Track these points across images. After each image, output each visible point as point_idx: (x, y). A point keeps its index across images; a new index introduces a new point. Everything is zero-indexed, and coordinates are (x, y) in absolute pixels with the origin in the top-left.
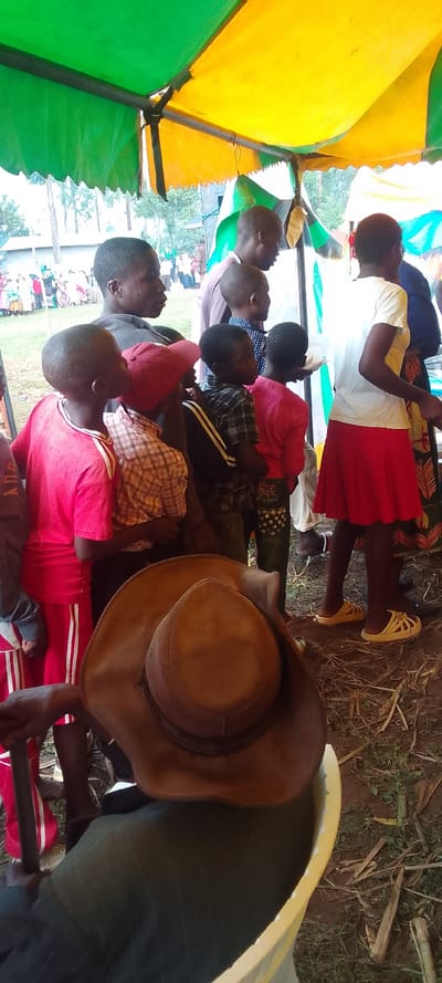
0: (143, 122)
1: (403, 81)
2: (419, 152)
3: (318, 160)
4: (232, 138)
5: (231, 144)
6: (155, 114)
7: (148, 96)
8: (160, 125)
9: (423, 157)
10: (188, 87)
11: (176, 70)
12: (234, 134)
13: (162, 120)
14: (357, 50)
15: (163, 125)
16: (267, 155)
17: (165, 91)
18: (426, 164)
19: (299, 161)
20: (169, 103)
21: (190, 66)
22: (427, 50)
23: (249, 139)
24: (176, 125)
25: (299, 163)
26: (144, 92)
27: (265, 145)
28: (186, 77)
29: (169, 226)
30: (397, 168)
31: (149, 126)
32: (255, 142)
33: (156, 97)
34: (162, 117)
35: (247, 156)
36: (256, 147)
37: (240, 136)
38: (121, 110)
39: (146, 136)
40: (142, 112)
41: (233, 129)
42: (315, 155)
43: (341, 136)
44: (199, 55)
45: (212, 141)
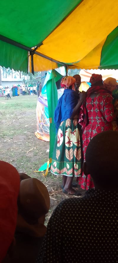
0: (29, 54)
1: (95, 49)
2: (98, 67)
3: (72, 67)
4: (52, 60)
5: (51, 61)
6: (33, 52)
7: (31, 48)
8: (33, 56)
9: (99, 68)
10: (42, 47)
11: (39, 42)
12: (52, 59)
13: (34, 54)
14: (85, 41)
15: (34, 56)
16: (60, 64)
17: (36, 47)
18: (99, 70)
19: (67, 66)
20: (37, 50)
21: (43, 41)
22: (102, 42)
23: (55, 60)
24: (37, 55)
25: (67, 67)
26: (30, 47)
27: (59, 62)
28: (41, 44)
29: (31, 78)
30: (92, 70)
31: (31, 56)
32: (57, 61)
33: (33, 48)
34: (34, 53)
35: (55, 64)
36: (57, 62)
37: (54, 59)
38: (24, 51)
39: (30, 58)
40: (29, 52)
41: (52, 57)
42: (72, 65)
43: (79, 61)
44: (45, 39)
45: (46, 60)
